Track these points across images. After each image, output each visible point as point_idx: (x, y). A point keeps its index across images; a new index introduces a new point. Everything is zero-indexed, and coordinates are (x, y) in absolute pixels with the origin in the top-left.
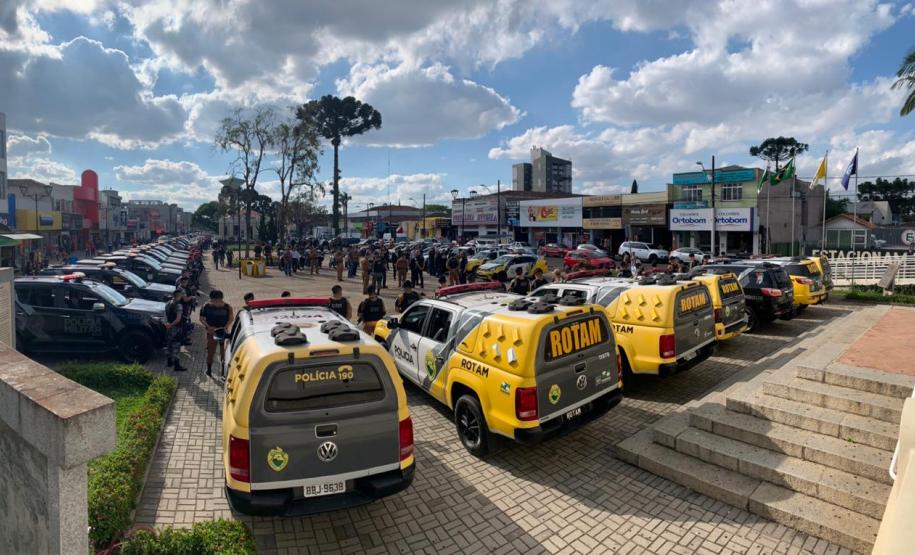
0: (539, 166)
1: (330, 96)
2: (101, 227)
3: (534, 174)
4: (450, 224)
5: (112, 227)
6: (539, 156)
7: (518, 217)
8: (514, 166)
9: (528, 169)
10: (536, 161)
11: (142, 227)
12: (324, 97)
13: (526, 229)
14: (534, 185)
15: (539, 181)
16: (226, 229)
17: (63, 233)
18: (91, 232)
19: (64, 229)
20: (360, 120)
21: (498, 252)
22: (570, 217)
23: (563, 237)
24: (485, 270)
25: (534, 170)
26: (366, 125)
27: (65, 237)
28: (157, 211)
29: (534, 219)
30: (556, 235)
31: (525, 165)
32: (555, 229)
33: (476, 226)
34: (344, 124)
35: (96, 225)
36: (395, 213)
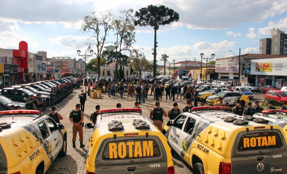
0: (276, 39)
1: (152, 5)
2: (29, 72)
3: (273, 44)
4: (214, 72)
5: (37, 72)
6: (276, 34)
7: (250, 69)
8: (261, 40)
9: (269, 42)
10: (274, 37)
11: (57, 71)
12: (149, 6)
13: (254, 76)
14: (272, 50)
15: (276, 48)
16: (104, 72)
17: (5, 75)
18: (24, 74)
19: (5, 73)
20: (169, 17)
21: (222, 89)
22: (280, 70)
23: (275, 81)
24: (210, 99)
25: (273, 42)
26: (171, 20)
27: (7, 77)
28: (67, 63)
29: (259, 71)
30: (271, 80)
31: (267, 39)
32: (271, 76)
33: (228, 74)
34: (159, 19)
35: (26, 70)
36: (188, 65)
